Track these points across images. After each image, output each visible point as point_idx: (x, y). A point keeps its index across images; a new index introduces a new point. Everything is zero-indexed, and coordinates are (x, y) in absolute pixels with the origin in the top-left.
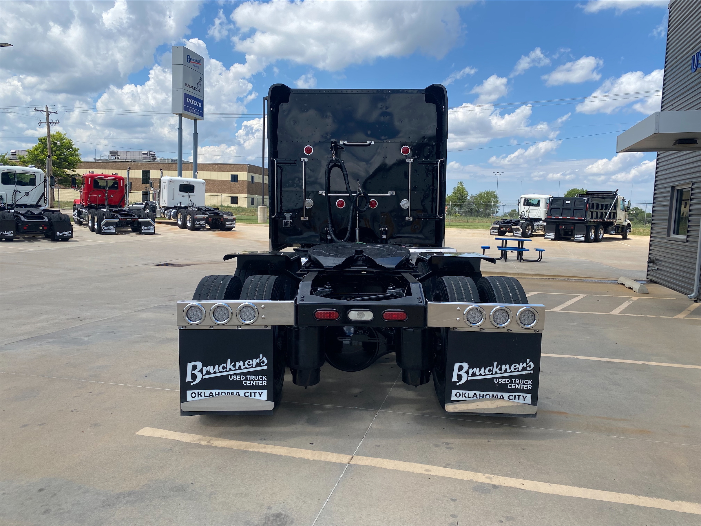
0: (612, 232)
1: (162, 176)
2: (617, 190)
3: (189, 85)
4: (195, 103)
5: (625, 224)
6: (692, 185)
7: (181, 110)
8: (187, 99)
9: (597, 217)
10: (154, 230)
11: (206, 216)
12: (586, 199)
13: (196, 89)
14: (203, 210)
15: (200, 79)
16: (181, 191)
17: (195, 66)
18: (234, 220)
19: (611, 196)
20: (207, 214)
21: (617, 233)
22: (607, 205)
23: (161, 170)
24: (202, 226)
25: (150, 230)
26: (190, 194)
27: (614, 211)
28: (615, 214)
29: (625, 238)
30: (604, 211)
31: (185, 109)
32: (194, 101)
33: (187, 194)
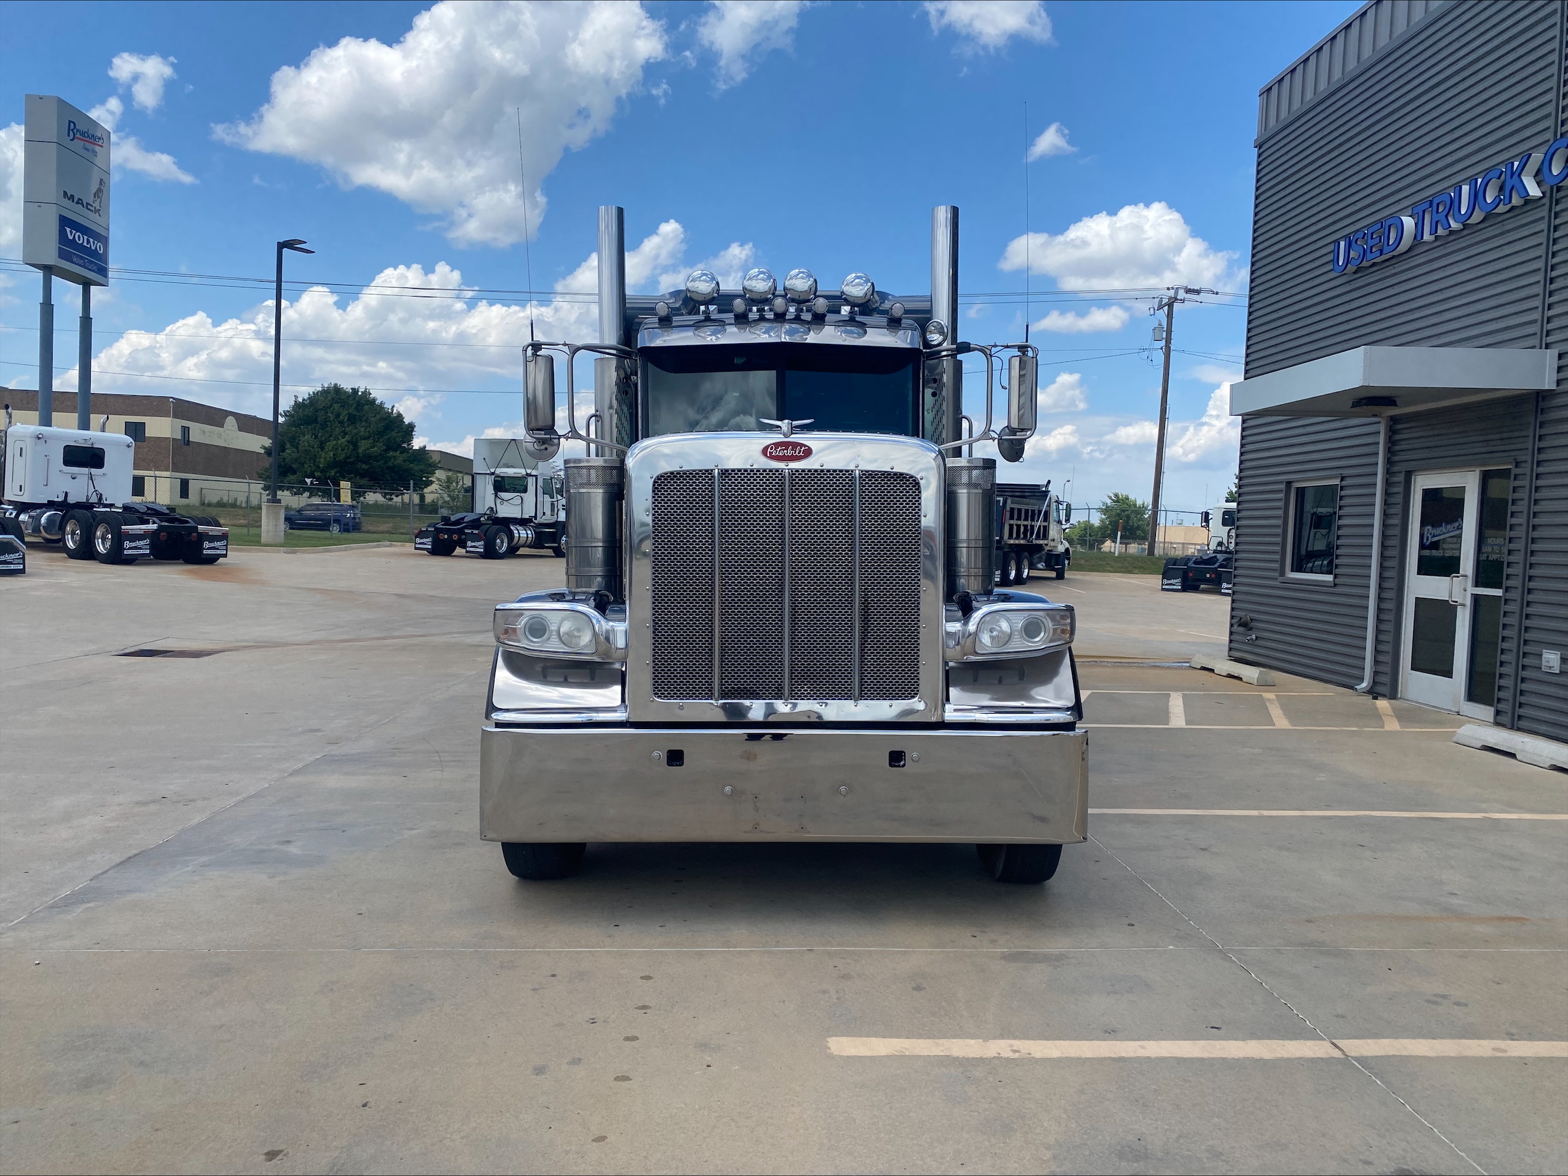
0: (1040, 566)
1: (10, 422)
2: (1049, 482)
3: (72, 197)
4: (88, 242)
5: (1061, 549)
6: (1342, 480)
7: (52, 258)
8: (68, 230)
9: (1018, 537)
10: (24, 564)
11: (153, 527)
12: (1001, 499)
13: (89, 207)
14: (140, 512)
15: (101, 184)
16: (67, 462)
17: (86, 149)
18: (224, 537)
19: (1039, 494)
20: (154, 523)
21: (1049, 567)
22: (1033, 511)
23: (7, 407)
24: (141, 552)
25: (11, 563)
26: (94, 471)
27: (1046, 524)
28: (1046, 529)
29: (1060, 576)
30: (1028, 523)
31: (62, 255)
32: (86, 237)
33: (85, 470)
